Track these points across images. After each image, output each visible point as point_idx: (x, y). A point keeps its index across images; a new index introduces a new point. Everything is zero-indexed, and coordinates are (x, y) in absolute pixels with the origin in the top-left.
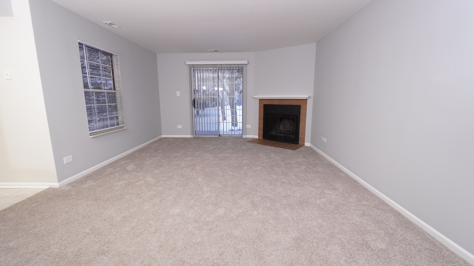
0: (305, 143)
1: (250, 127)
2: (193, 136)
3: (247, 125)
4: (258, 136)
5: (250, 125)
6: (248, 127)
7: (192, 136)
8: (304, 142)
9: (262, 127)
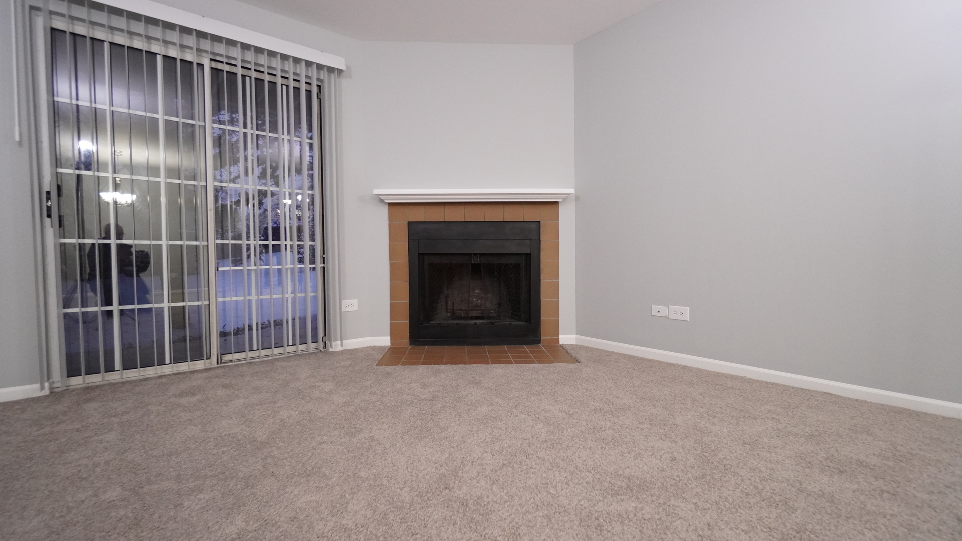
0: (560, 336)
1: (356, 308)
2: (46, 385)
3: (344, 302)
4: (389, 338)
5: (355, 301)
6: (350, 309)
7: (42, 388)
8: (558, 334)
9: (406, 300)
